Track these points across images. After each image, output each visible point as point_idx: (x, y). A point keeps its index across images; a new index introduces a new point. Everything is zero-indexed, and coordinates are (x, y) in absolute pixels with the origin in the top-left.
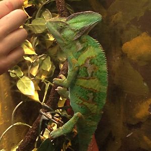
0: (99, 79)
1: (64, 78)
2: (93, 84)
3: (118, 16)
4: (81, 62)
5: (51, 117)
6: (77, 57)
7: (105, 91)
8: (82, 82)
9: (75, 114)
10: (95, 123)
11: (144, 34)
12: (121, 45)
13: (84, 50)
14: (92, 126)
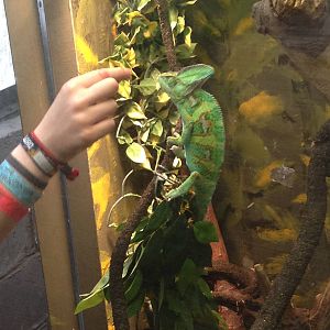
0: (216, 135)
1: (178, 135)
2: (210, 140)
3: (233, 75)
4: (195, 118)
5: (166, 177)
6: (191, 113)
7: (223, 149)
8: (197, 139)
9: (193, 174)
10: (214, 183)
11: (262, 93)
12: (238, 106)
13: (198, 105)
14: (210, 187)
